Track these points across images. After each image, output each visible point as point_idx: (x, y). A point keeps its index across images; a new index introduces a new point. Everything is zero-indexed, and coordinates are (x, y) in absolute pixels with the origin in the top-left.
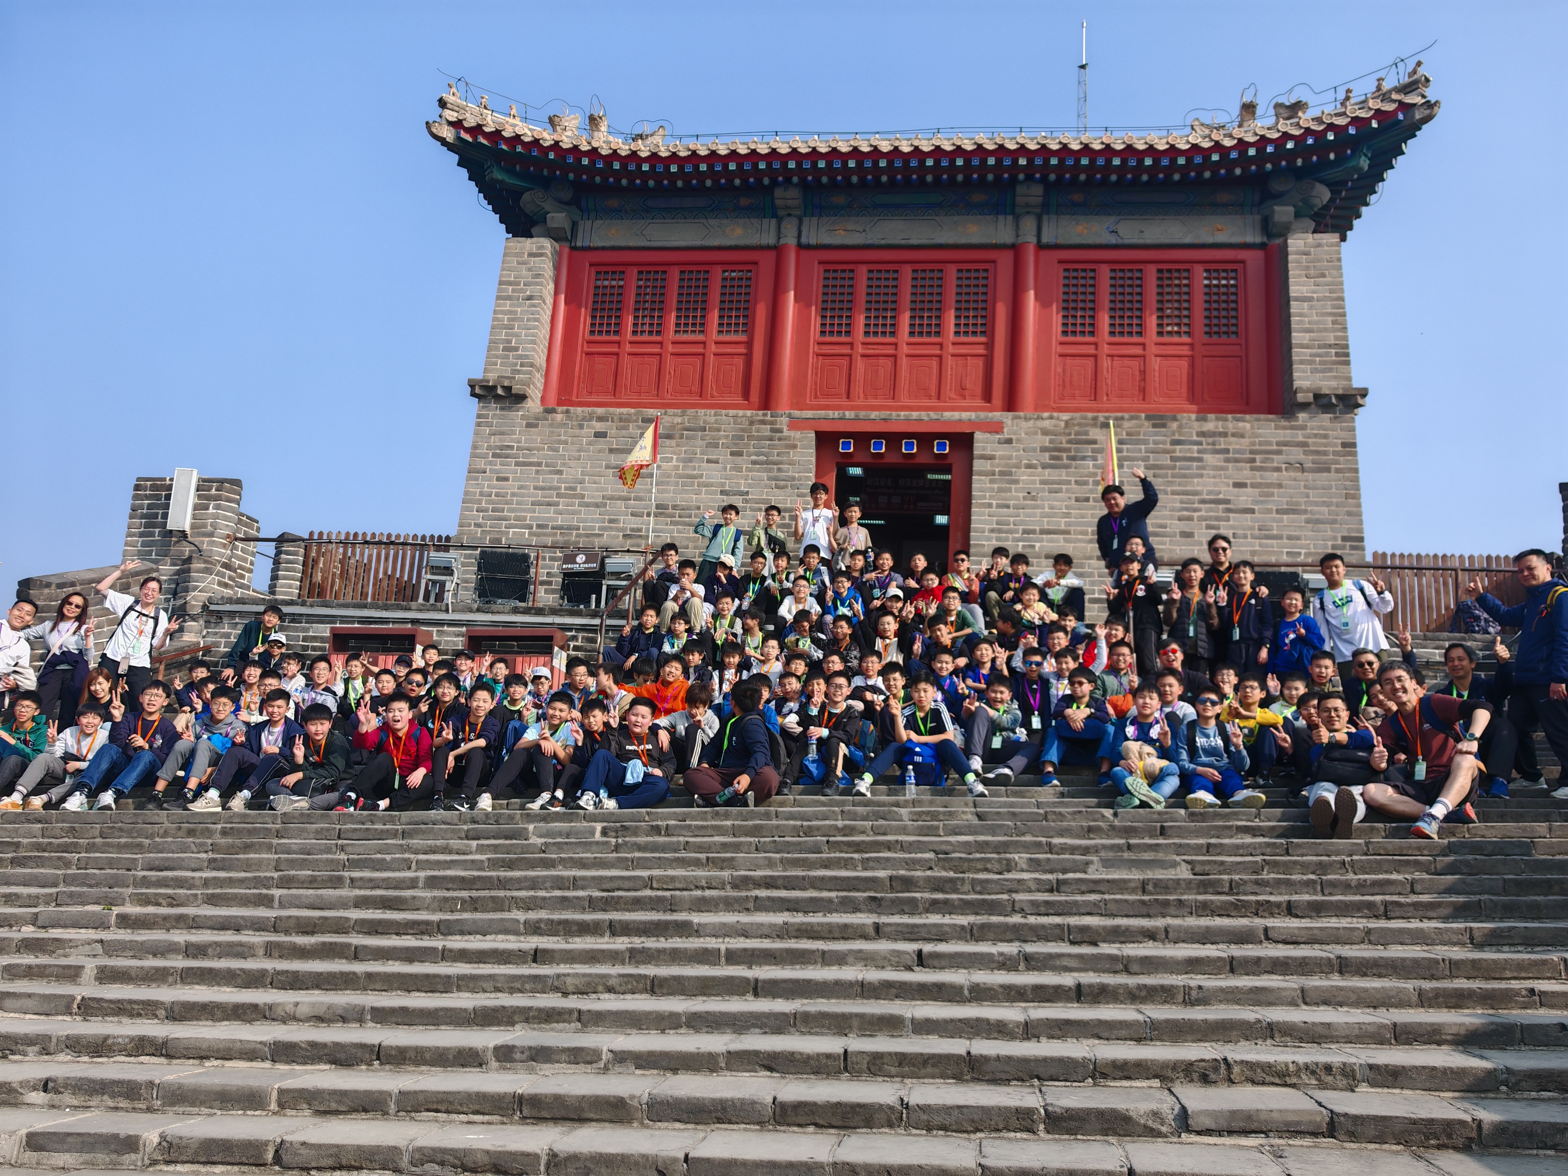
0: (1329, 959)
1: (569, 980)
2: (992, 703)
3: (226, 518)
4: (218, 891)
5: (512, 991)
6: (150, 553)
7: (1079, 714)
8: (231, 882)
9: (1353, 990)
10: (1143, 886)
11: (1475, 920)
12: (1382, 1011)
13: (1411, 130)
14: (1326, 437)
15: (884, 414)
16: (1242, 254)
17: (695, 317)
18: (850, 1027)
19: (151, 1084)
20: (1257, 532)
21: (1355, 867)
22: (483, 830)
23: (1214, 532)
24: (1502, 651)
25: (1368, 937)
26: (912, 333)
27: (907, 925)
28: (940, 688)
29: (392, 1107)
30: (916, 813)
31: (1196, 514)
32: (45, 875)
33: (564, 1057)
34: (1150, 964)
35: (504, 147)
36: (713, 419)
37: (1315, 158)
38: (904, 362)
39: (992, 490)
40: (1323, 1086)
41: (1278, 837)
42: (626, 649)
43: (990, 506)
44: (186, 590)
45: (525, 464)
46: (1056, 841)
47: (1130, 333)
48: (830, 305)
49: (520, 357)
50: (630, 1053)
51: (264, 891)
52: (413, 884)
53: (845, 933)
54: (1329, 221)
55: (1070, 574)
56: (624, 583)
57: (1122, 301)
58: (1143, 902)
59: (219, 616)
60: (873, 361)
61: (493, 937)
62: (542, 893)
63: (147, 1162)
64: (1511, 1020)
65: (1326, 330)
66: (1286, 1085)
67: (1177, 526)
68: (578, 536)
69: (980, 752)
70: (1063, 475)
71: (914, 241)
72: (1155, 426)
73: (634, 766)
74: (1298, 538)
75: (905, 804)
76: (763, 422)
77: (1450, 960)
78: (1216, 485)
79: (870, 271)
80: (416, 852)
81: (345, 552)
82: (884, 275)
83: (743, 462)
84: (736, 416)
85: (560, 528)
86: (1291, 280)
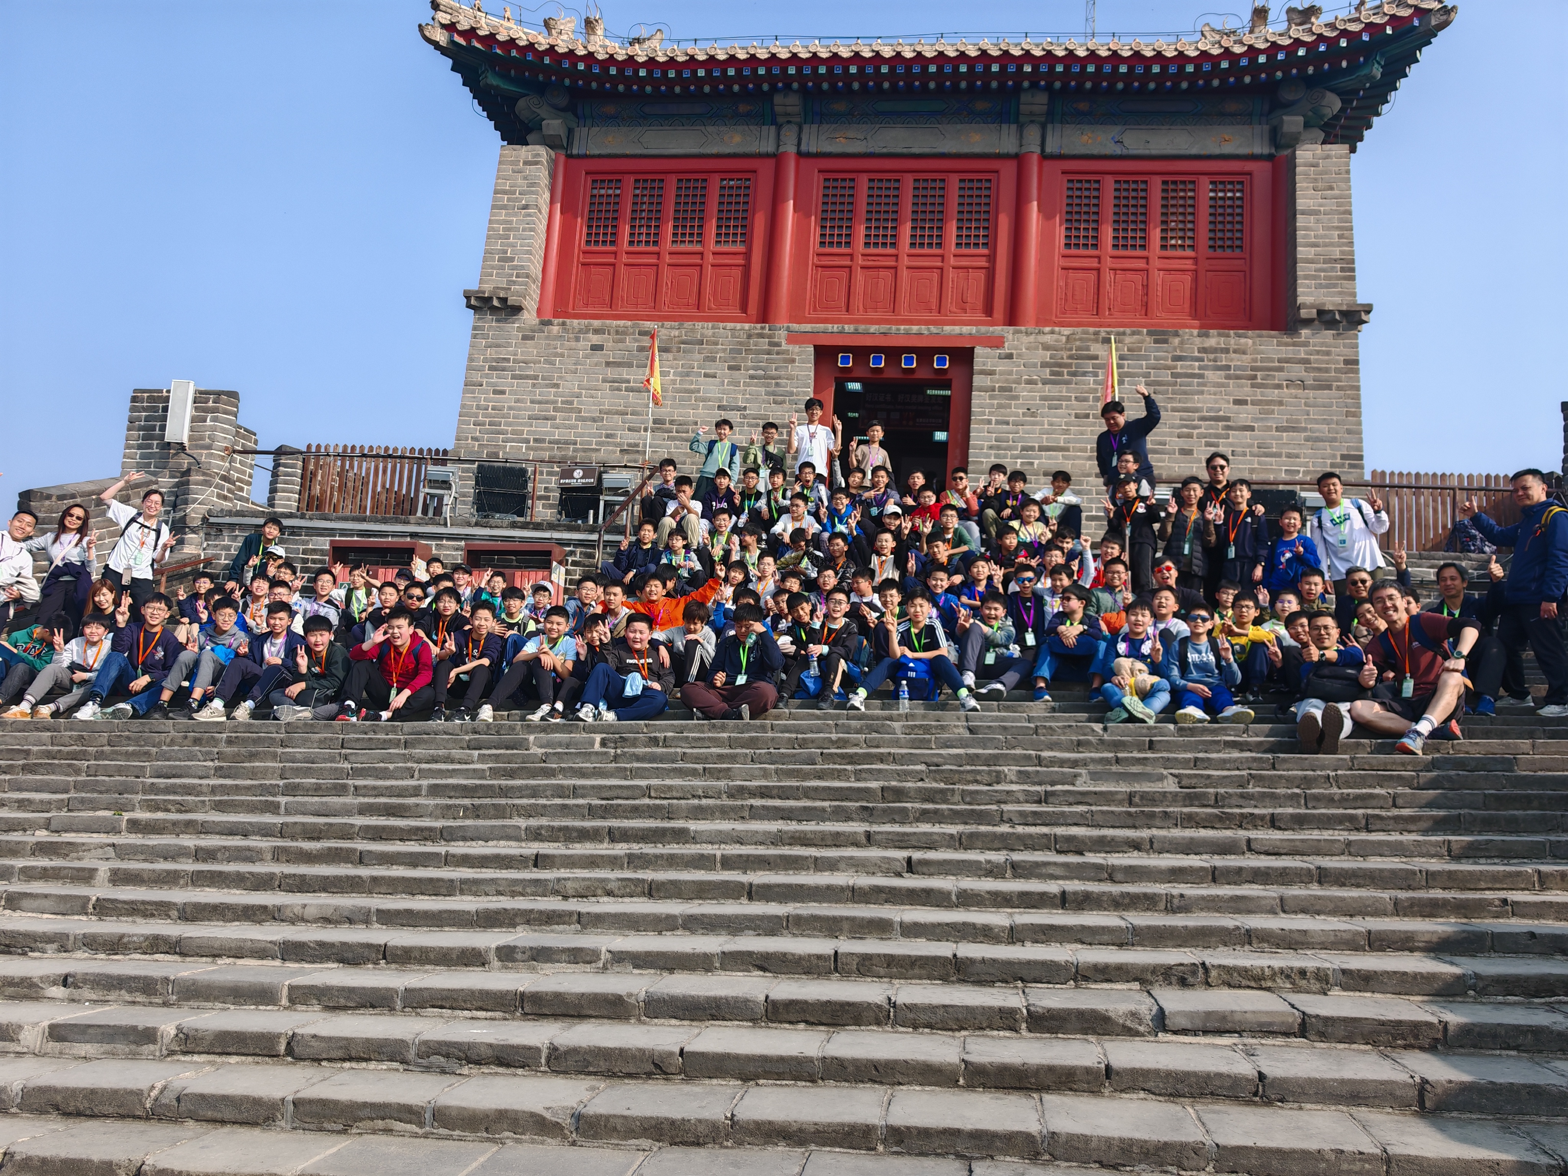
0: (1309, 870)
1: (569, 884)
3: (224, 431)
4: (226, 798)
5: (513, 894)
6: (148, 465)
8: (237, 789)
9: (1331, 899)
10: (1130, 799)
11: (1454, 834)
12: (1358, 920)
13: (1426, 37)
14: (1328, 353)
15: (884, 328)
16: (1249, 166)
17: (693, 227)
18: (841, 930)
19: (166, 980)
20: (1256, 450)
21: (1339, 782)
22: (484, 740)
25: (1349, 848)
26: (913, 245)
27: (898, 834)
29: (399, 1004)
30: (908, 727)
31: (1196, 432)
32: (56, 782)
33: (564, 957)
34: (1134, 873)
35: (499, 51)
36: (710, 332)
37: (1326, 66)
38: (904, 274)
39: (992, 406)
40: (1297, 990)
41: (1265, 752)
43: (989, 422)
44: (186, 502)
45: (521, 377)
46: (1046, 754)
47: (1134, 246)
48: (829, 215)
49: (516, 267)
50: (628, 953)
51: (271, 799)
52: (416, 792)
53: (837, 840)
54: (1339, 131)
56: (622, 499)
57: (1126, 214)
58: (1129, 814)
59: (219, 529)
60: (873, 273)
61: (494, 843)
62: (543, 801)
63: (165, 1052)
64: (1483, 928)
65: (1332, 244)
66: (1261, 988)
67: (1175, 443)
68: (575, 450)
69: (974, 668)
70: (1062, 390)
71: (916, 150)
72: (1156, 342)
74: (1297, 456)
75: (899, 718)
76: (761, 336)
77: (1427, 872)
78: (1216, 402)
79: (871, 180)
80: (419, 761)
81: (343, 465)
82: (885, 184)
83: (741, 376)
84: (734, 329)
85: (558, 442)
86: (1299, 193)
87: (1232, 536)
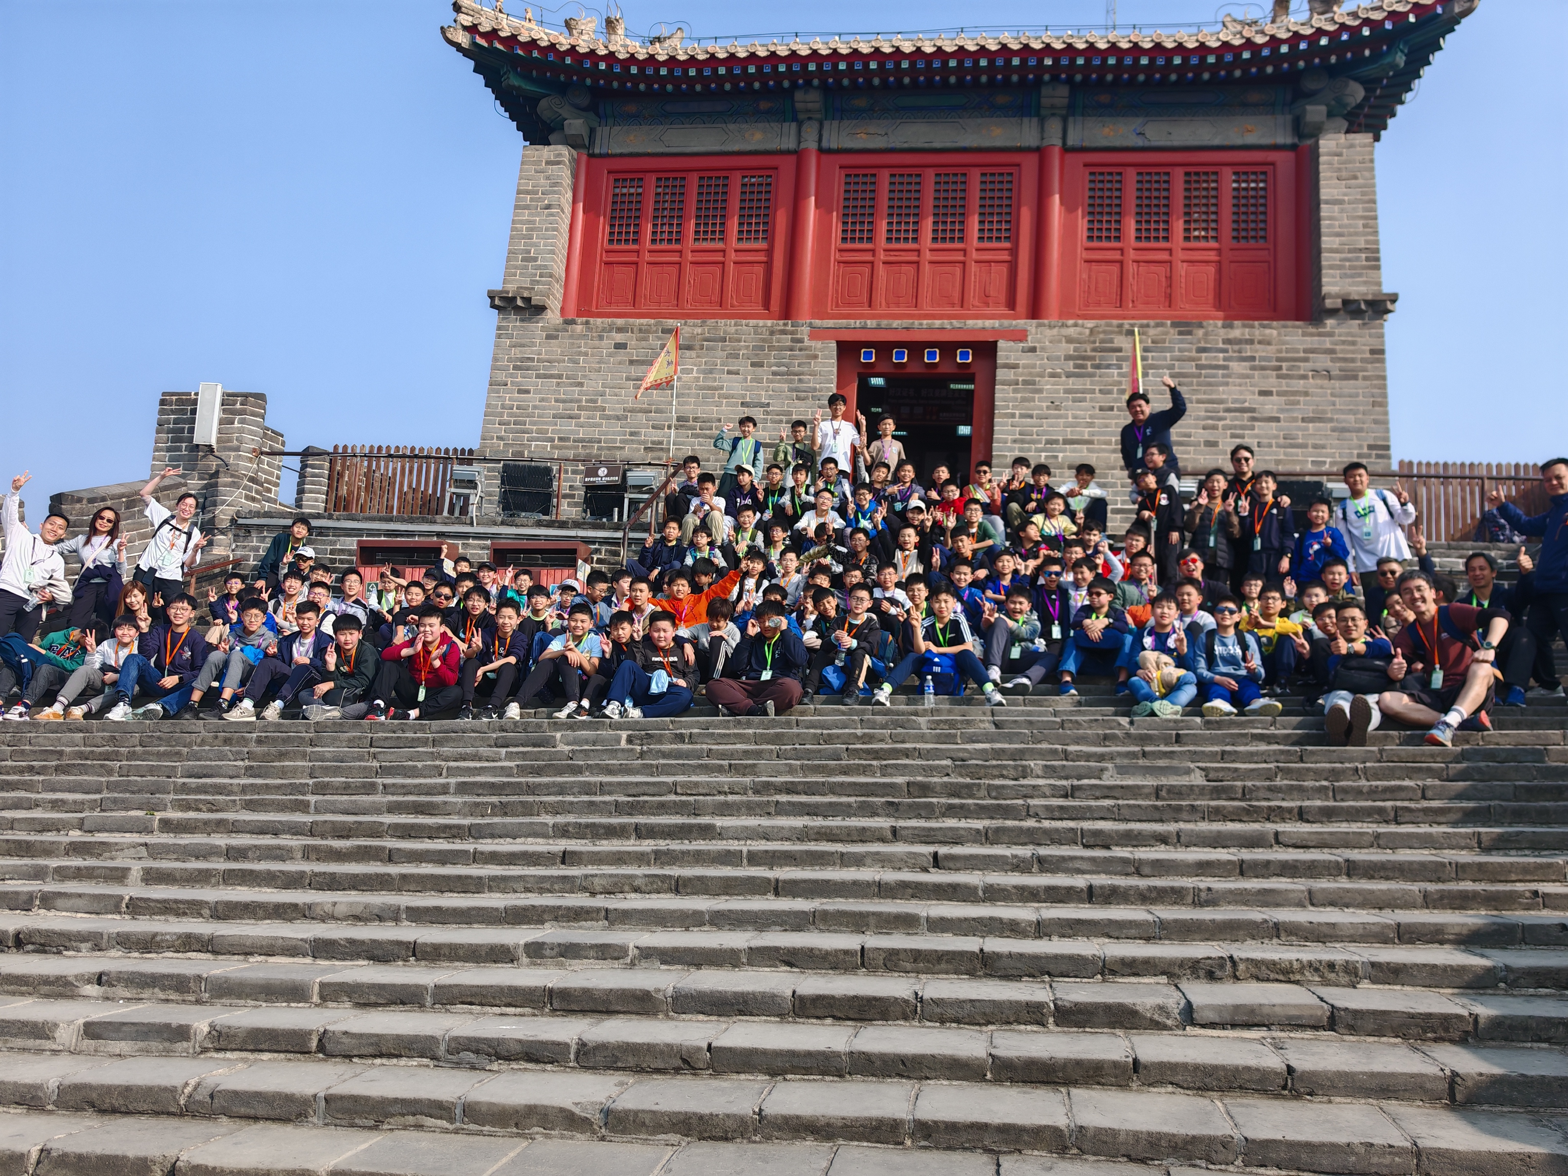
0: (1337, 862)
1: (596, 881)
2: (1011, 614)
3: (252, 433)
4: (256, 797)
5: (541, 891)
7: (1097, 625)
8: (267, 788)
9: (1360, 892)
10: (1157, 792)
11: (1484, 825)
12: (1387, 913)
13: (1450, 24)
14: (1353, 343)
15: (906, 323)
16: (1272, 156)
17: (714, 224)
18: (867, 925)
19: (199, 978)
20: (1282, 441)
21: (1368, 774)
22: (511, 738)
23: (1238, 441)
24: (1526, 561)
25: (1377, 841)
26: (935, 239)
27: (924, 829)
28: (960, 599)
29: (429, 1000)
30: (934, 722)
31: (1221, 423)
32: (89, 782)
33: (592, 953)
34: (1161, 867)
35: (520, 52)
36: (733, 329)
37: (1349, 55)
38: (927, 268)
39: (1015, 400)
40: (1326, 983)
41: (1293, 744)
42: (649, 561)
43: (1013, 416)
44: (215, 504)
45: (545, 376)
46: (1072, 748)
47: (1157, 238)
48: (851, 211)
49: (539, 267)
50: (655, 949)
51: (301, 797)
52: (444, 790)
53: (863, 836)
54: (1362, 120)
55: (1092, 484)
56: (646, 496)
57: (1148, 206)
58: (1156, 808)
59: (248, 529)
60: (895, 268)
61: (522, 840)
62: (570, 798)
63: (198, 1049)
64: (1514, 920)
65: (1356, 234)
66: (1289, 982)
67: (1201, 435)
68: (599, 449)
70: (1087, 383)
71: (937, 145)
72: (1180, 333)
73: (659, 676)
74: (1323, 447)
75: (924, 713)
76: (784, 332)
77: (1457, 864)
78: (1241, 393)
79: (892, 175)
80: (446, 760)
81: (369, 466)
82: (906, 179)
83: (764, 373)
84: (757, 326)
85: (582, 440)
86: (1322, 183)
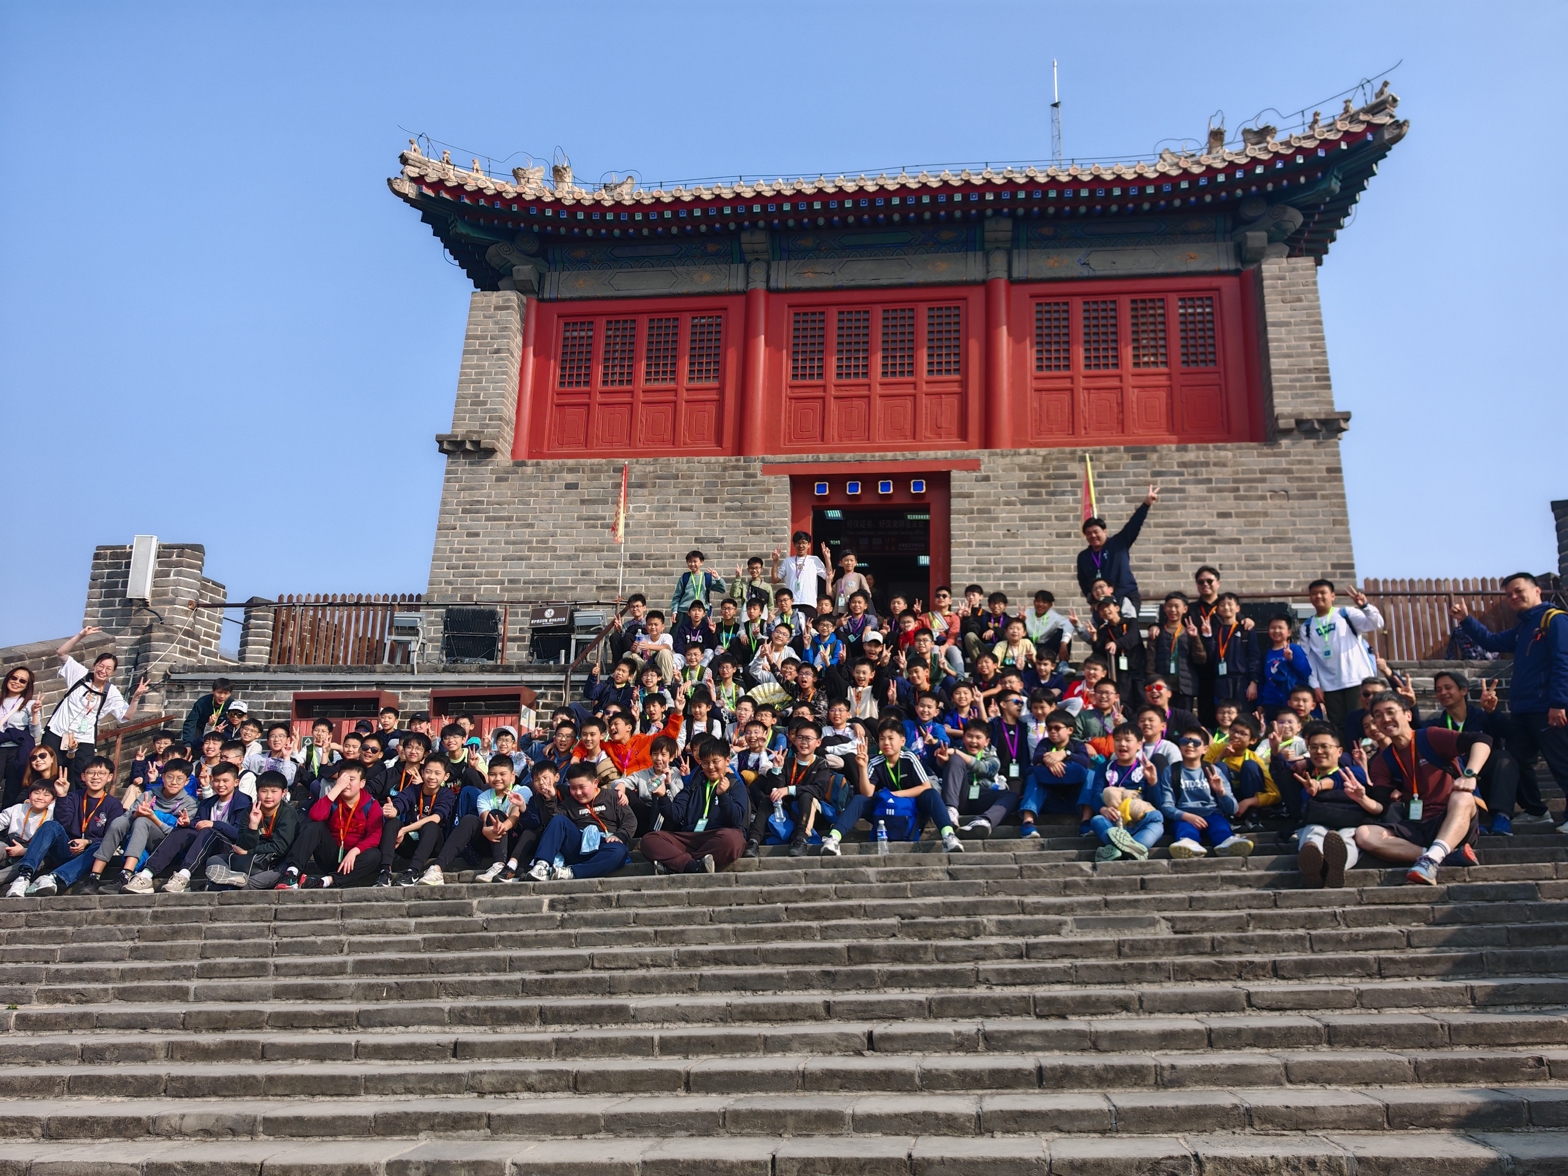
0: (1316, 1029)
1: (485, 1079)
3: (188, 585)
4: (134, 984)
5: (423, 1092)
6: (110, 623)
7: (1056, 758)
8: (149, 973)
9: (1343, 1064)
10: (1119, 948)
11: (1476, 978)
12: (1374, 1089)
13: (1381, 151)
14: (1310, 462)
15: (858, 456)
16: (1216, 282)
17: (666, 365)
18: (785, 1127)
20: (1244, 563)
21: (1349, 920)
22: (426, 907)
23: (1200, 564)
25: (1361, 1000)
26: (885, 374)
27: (861, 1003)
30: (885, 873)
31: (1180, 547)
33: (463, 1173)
34: (1121, 1040)
35: (467, 201)
36: (685, 466)
37: (1285, 182)
38: (878, 402)
39: (972, 528)
41: (1266, 887)
43: (970, 544)
44: (147, 660)
45: (495, 519)
46: (1029, 899)
47: (1106, 365)
48: (801, 349)
49: (489, 411)
50: (537, 1165)
51: (181, 983)
52: (340, 969)
53: (794, 1013)
54: (1304, 245)
56: (594, 637)
57: (1097, 334)
58: (1116, 968)
59: (181, 685)
60: (847, 403)
61: (415, 1028)
62: (475, 977)
64: (1517, 1096)
65: (1304, 355)
67: (1160, 559)
68: (550, 590)
69: (957, 803)
70: (1041, 511)
71: (884, 282)
72: (1134, 458)
73: (590, 832)
74: (1287, 567)
75: (876, 863)
76: (736, 468)
77: (1449, 1026)
78: (1199, 515)
79: (840, 313)
80: (352, 933)
81: (315, 614)
82: (854, 316)
83: (717, 508)
84: (709, 463)
85: (532, 582)
86: (1268, 306)
87: (1222, 652)
